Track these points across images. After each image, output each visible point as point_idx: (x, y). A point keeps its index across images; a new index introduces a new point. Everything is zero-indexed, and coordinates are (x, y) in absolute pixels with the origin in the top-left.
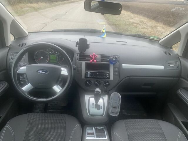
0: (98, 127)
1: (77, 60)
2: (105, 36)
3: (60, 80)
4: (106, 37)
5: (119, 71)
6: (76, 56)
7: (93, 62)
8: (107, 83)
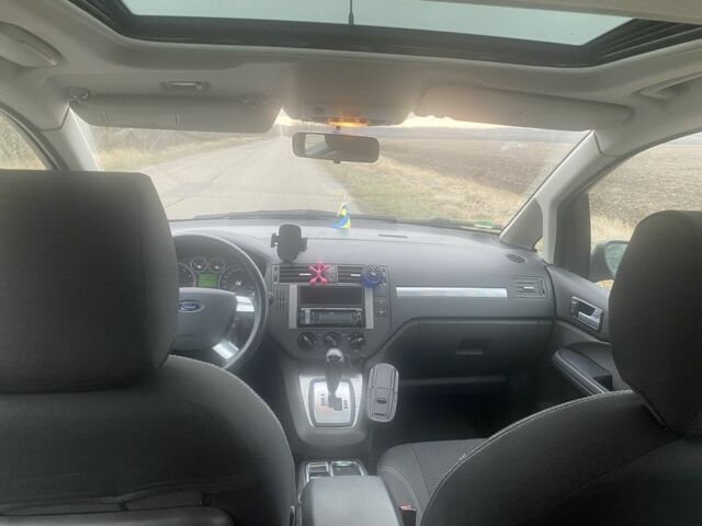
0: (339, 463)
1: (275, 280)
2: (348, 225)
3: (234, 326)
4: (352, 227)
5: (388, 306)
6: (273, 271)
7: (319, 284)
8: (358, 337)
